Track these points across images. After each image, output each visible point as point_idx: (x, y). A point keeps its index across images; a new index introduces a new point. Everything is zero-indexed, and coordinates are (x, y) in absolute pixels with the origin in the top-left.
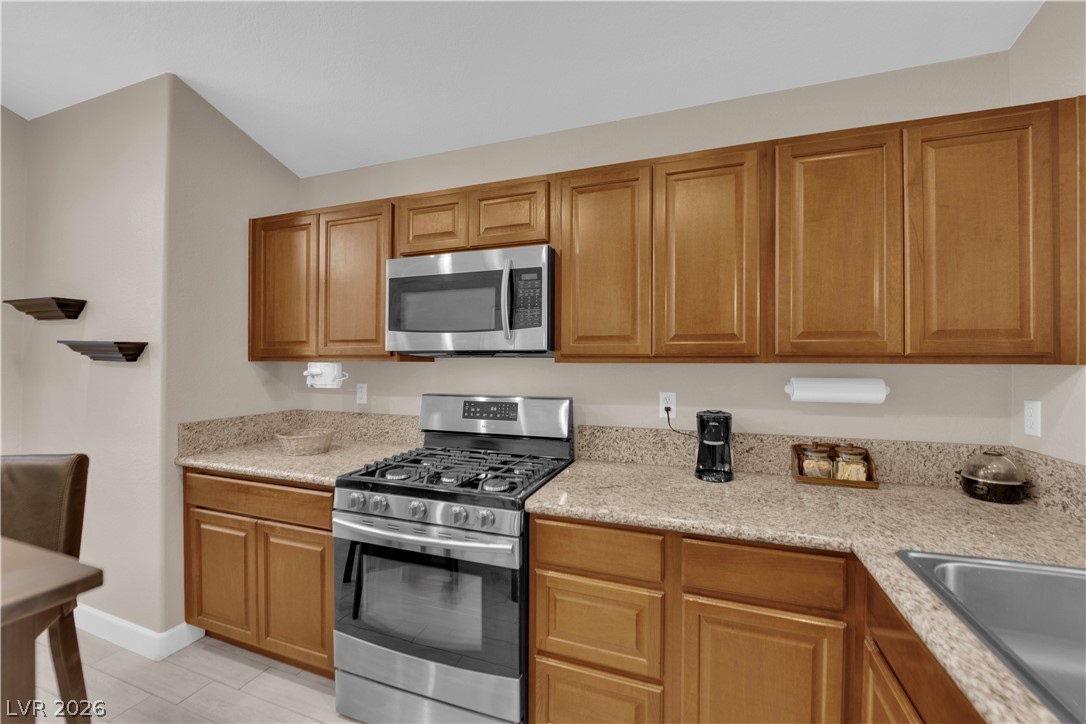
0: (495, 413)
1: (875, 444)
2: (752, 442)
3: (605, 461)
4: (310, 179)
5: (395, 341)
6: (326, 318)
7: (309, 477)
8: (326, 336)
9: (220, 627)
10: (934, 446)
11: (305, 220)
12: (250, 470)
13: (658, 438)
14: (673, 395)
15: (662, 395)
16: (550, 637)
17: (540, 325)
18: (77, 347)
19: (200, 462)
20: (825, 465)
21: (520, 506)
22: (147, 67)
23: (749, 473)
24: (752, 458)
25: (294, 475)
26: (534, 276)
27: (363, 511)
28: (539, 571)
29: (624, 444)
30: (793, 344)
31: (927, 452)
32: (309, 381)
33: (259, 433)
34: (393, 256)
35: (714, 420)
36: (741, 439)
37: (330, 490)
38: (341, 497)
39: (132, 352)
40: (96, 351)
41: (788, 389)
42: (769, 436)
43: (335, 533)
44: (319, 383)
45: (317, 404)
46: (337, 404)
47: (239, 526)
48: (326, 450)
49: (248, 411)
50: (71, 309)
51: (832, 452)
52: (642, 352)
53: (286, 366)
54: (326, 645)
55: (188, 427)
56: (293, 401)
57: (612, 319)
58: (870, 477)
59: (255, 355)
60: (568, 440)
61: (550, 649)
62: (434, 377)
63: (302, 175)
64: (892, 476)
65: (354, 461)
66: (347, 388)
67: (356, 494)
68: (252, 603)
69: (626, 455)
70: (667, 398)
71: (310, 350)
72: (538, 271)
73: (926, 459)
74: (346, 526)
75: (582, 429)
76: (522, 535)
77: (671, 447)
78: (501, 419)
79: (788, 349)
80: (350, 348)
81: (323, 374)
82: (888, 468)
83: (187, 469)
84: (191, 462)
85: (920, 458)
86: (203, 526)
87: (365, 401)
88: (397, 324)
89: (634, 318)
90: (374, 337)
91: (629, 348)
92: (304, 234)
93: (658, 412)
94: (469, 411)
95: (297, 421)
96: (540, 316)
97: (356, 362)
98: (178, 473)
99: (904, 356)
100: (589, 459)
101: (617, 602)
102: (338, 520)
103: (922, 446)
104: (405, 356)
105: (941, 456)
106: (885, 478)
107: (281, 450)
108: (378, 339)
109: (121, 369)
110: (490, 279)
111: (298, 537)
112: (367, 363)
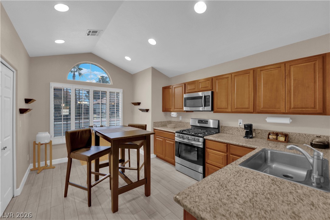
0: (204, 122)
1: (290, 133)
2: (260, 131)
3: (227, 133)
4: (171, 78)
5: (185, 109)
6: (174, 104)
7: (172, 131)
8: (174, 108)
9: (159, 155)
10: (307, 134)
11: (171, 87)
12: (163, 130)
13: (238, 129)
14: (241, 120)
15: (239, 120)
16: (208, 161)
17: (210, 106)
18: (140, 110)
19: (156, 128)
20: (275, 137)
21: (203, 138)
22: (148, 66)
23: (259, 138)
24: (259, 135)
25: (169, 131)
26: (209, 97)
27: (179, 137)
28: (206, 149)
29: (230, 130)
30: (260, 110)
31: (305, 136)
32: (172, 116)
33: (164, 124)
34: (185, 93)
35: (247, 125)
36: (257, 130)
37: (175, 133)
38: (176, 134)
39: (147, 110)
40: (142, 110)
41: (266, 119)
42: (264, 130)
43: (176, 140)
44: (173, 116)
45: (173, 120)
46: (176, 120)
47: (162, 139)
48: (174, 128)
49: (162, 121)
50: (139, 104)
51: (277, 134)
52: (229, 111)
53: (168, 113)
54: (174, 159)
55: (154, 123)
56: (169, 119)
57: (224, 105)
58: (285, 140)
59: (163, 111)
60: (218, 128)
61: (208, 162)
62: (194, 115)
63: (170, 77)
64: (295, 141)
65: (178, 130)
66: (178, 117)
67: (178, 134)
68: (163, 151)
69: (231, 132)
70: (240, 121)
71: (172, 110)
72: (209, 96)
73: (305, 138)
74: (177, 139)
75: (222, 127)
76: (203, 142)
77: (241, 131)
78: (205, 124)
79: (259, 111)
80: (178, 110)
81: (174, 114)
82: (294, 139)
83: (154, 129)
84: (155, 128)
85: (303, 137)
86: (157, 138)
87: (181, 119)
88: (185, 106)
89: (228, 104)
90: (182, 108)
91: (227, 110)
92: (171, 89)
93: (238, 124)
94: (199, 122)
95: (170, 122)
96: (210, 104)
97: (179, 112)
98: (153, 129)
99: (285, 113)
100: (223, 133)
101: (219, 155)
102: (176, 138)
103: (303, 134)
104: (187, 111)
105: (309, 137)
106: (293, 142)
107: (167, 127)
108: (183, 108)
109: (145, 113)
110: (201, 97)
111: (170, 141)
112: (181, 112)
